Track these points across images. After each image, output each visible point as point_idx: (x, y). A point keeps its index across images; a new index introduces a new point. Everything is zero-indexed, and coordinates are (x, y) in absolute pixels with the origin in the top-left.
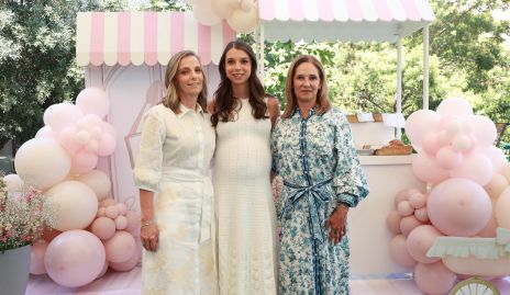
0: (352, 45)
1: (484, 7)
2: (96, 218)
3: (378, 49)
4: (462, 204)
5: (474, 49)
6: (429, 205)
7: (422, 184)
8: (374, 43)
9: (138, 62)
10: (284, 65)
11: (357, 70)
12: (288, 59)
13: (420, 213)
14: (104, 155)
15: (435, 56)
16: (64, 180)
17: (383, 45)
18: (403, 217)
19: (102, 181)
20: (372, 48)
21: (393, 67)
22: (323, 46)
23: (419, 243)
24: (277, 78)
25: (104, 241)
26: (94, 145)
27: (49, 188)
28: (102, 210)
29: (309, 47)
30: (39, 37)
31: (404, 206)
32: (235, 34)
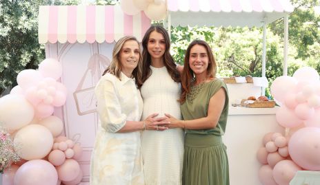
0: (223, 29)
1: (309, 5)
2: (52, 150)
3: (241, 31)
4: (316, 147)
5: (302, 32)
6: (289, 145)
7: (282, 129)
8: (238, 27)
9: (82, 41)
10: (181, 42)
11: (227, 44)
12: (184, 38)
13: (283, 151)
14: (58, 106)
15: (277, 35)
16: (29, 124)
17: (244, 29)
18: (269, 153)
19: (56, 124)
20: (237, 30)
21: (250, 43)
22: (207, 29)
23: (283, 174)
24: (177, 50)
25: (56, 167)
26: (50, 99)
27: (19, 130)
28: (56, 145)
29: (198, 30)
30: (20, 23)
31: (270, 145)
32: (150, 21)
